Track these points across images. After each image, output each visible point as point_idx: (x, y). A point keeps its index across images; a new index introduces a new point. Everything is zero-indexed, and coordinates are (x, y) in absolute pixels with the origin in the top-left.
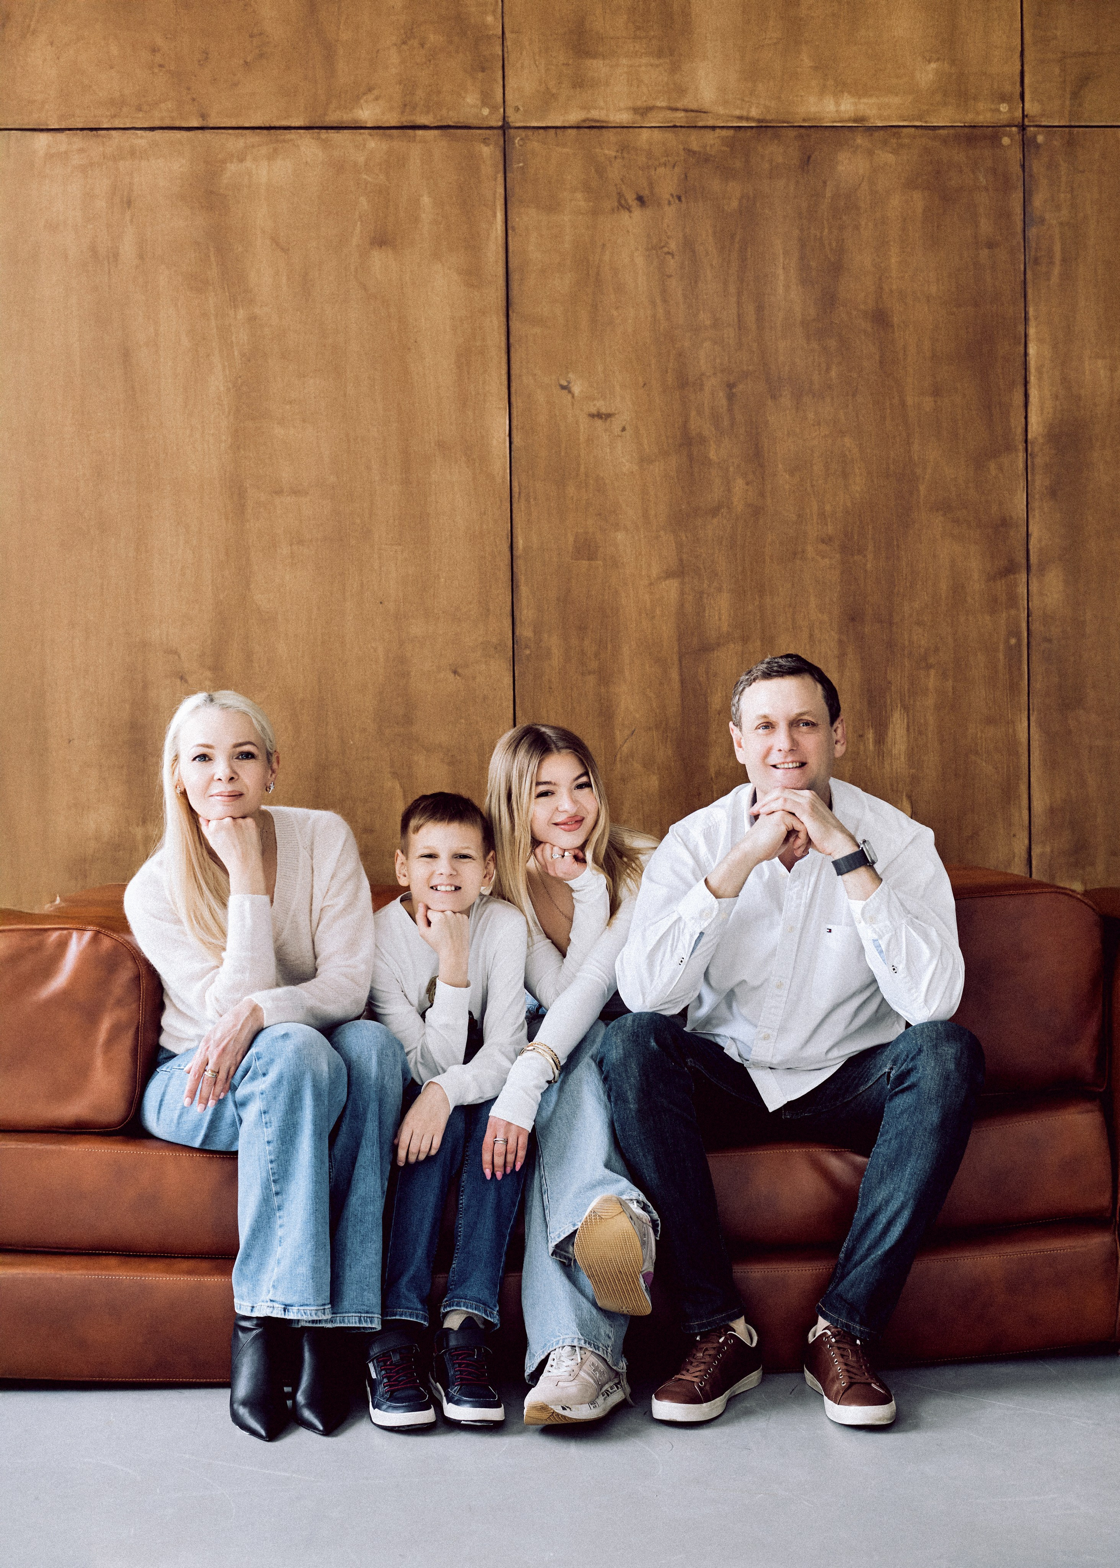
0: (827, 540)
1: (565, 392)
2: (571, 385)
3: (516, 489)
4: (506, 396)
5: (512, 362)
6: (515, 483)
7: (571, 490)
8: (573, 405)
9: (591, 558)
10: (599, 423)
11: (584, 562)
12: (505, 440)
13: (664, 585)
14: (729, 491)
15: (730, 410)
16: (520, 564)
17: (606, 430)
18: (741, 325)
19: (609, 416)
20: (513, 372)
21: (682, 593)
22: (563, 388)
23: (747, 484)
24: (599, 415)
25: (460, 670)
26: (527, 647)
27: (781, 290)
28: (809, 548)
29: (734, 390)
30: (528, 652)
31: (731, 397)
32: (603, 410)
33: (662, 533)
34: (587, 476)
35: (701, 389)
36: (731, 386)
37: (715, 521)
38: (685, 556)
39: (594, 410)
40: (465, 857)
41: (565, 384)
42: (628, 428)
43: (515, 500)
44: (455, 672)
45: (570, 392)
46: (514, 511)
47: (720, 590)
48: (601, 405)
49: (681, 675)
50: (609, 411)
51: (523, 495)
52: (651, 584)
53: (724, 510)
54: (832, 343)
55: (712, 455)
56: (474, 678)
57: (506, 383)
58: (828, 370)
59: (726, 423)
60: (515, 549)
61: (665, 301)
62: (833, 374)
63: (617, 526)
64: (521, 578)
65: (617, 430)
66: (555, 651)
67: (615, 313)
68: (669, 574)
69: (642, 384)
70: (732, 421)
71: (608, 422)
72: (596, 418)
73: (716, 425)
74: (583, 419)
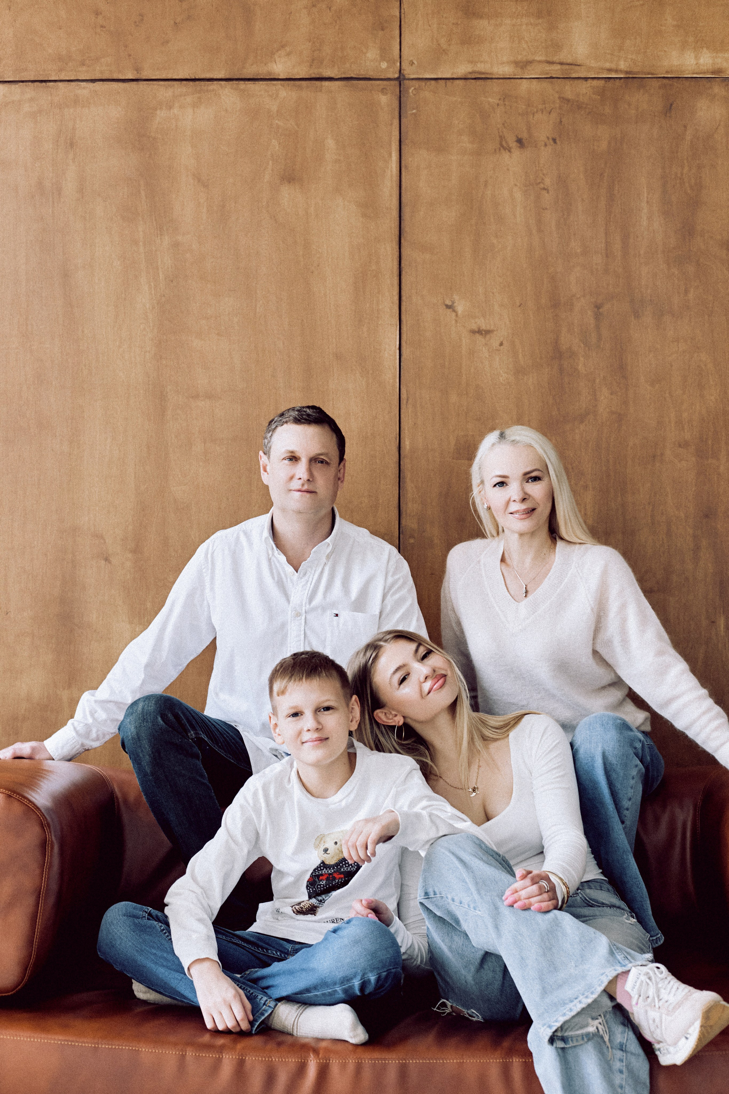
0: (684, 445)
1: (449, 311)
2: (455, 304)
3: (404, 396)
4: (398, 315)
5: (403, 284)
6: (404, 391)
7: (454, 398)
8: (456, 321)
10: (479, 338)
11: (463, 461)
12: (395, 353)
14: (596, 400)
15: (598, 327)
16: (406, 463)
17: (486, 344)
18: (608, 254)
19: (488, 332)
20: (403, 294)
22: (448, 307)
23: (612, 393)
24: (479, 332)
26: (412, 536)
27: (645, 223)
28: (668, 452)
29: (601, 310)
30: (412, 541)
31: (598, 316)
32: (484, 327)
34: (468, 385)
35: (571, 310)
36: (598, 307)
37: (582, 427)
39: (475, 327)
40: (328, 709)
41: (450, 303)
42: (505, 342)
43: (403, 406)
45: (454, 311)
46: (403, 415)
48: (482, 324)
50: (488, 328)
51: (410, 401)
53: (591, 417)
54: (691, 269)
55: (580, 367)
57: (397, 302)
58: (686, 292)
59: (594, 340)
60: (402, 451)
61: (540, 230)
62: (691, 295)
64: (408, 476)
65: (495, 344)
66: (436, 540)
67: (495, 241)
69: (518, 304)
70: (600, 338)
71: (488, 336)
72: (477, 335)
73: (585, 341)
74: (465, 334)
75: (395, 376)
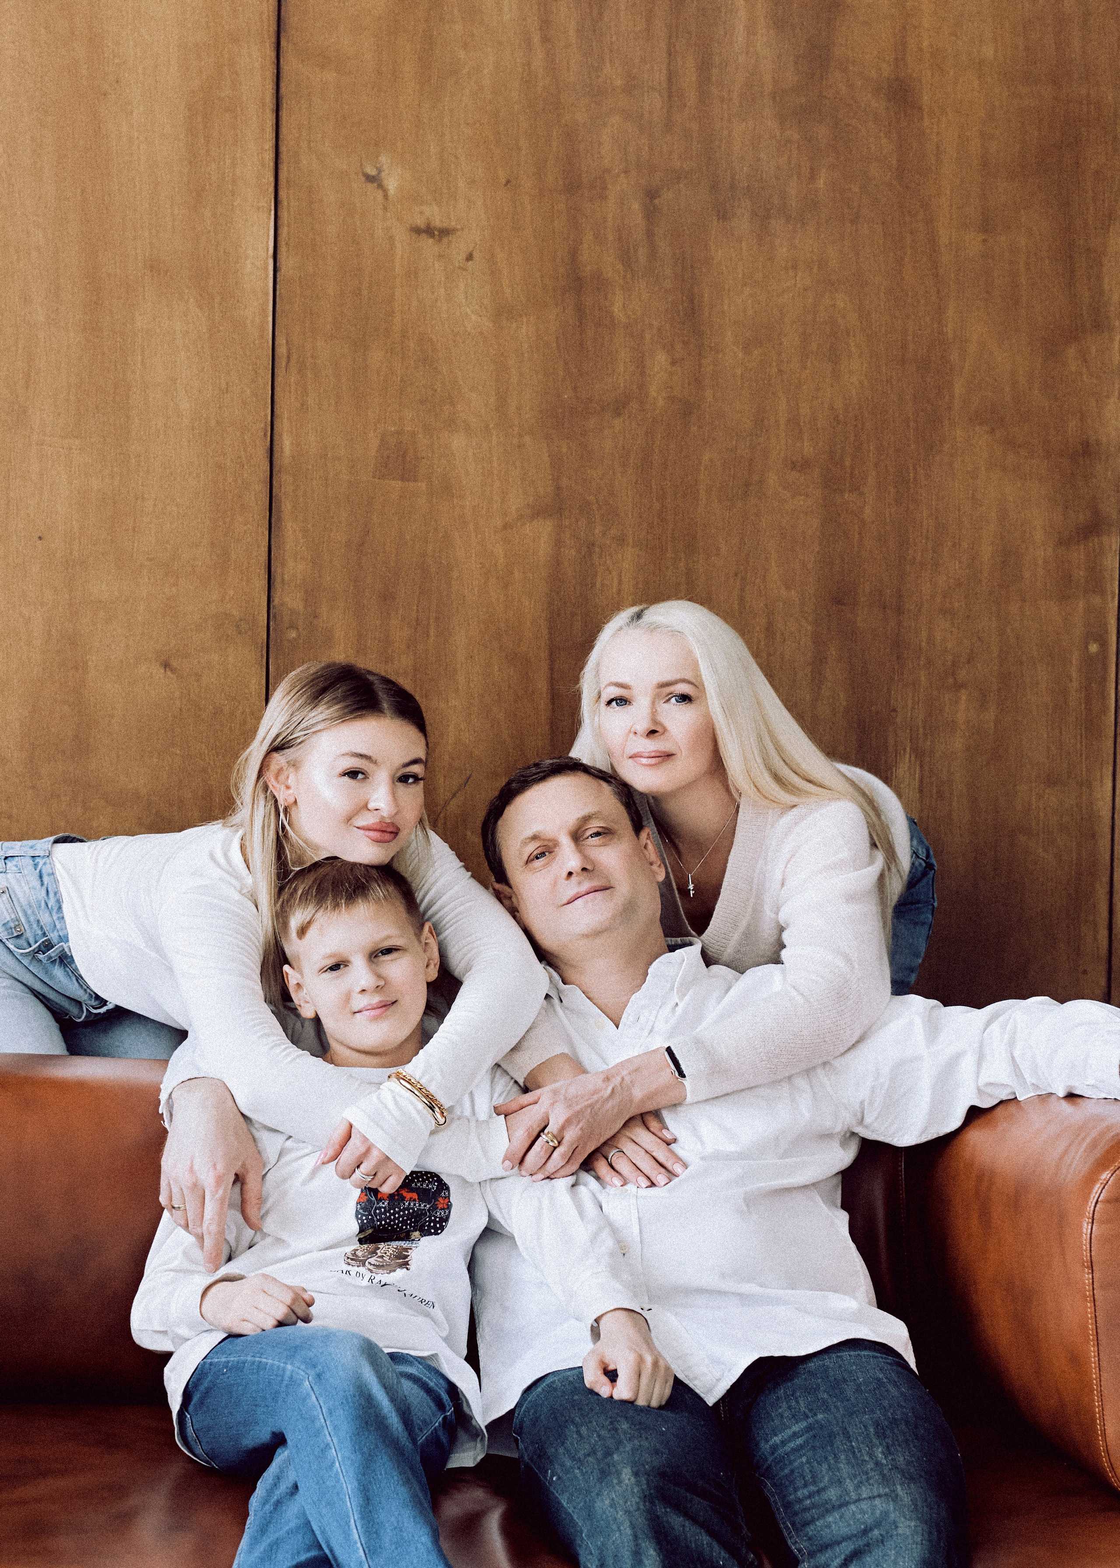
0: (801, 465)
1: (371, 187)
2: (383, 174)
3: (282, 350)
4: (271, 189)
5: (284, 130)
6: (281, 340)
7: (376, 356)
8: (385, 209)
9: (408, 474)
10: (428, 244)
11: (393, 483)
12: (266, 264)
13: (528, 529)
14: (643, 374)
15: (650, 236)
16: (285, 482)
17: (440, 256)
18: (673, 91)
19: (445, 232)
20: (283, 149)
21: (558, 543)
22: (370, 179)
23: (673, 363)
24: (428, 231)
25: (174, 663)
26: (293, 626)
27: (740, 37)
28: (772, 479)
29: (656, 201)
30: (293, 634)
31: (651, 213)
32: (437, 223)
33: (527, 439)
34: (404, 335)
35: (603, 197)
36: (651, 194)
37: (617, 423)
38: (564, 482)
39: (420, 222)
40: (388, 951)
41: (372, 172)
42: (476, 254)
43: (280, 369)
44: (166, 665)
45: (380, 186)
46: (278, 389)
47: (621, 540)
48: (435, 215)
49: (552, 681)
50: (446, 225)
51: (293, 362)
52: (507, 526)
53: (634, 405)
54: (822, 132)
55: (617, 310)
56: (198, 677)
57: (272, 163)
58: (813, 176)
59: (642, 257)
60: (276, 455)
61: (545, 39)
62: (821, 183)
63: (451, 424)
64: (286, 506)
65: (459, 257)
66: (339, 634)
67: (462, 54)
68: (538, 512)
69: (504, 181)
70: (653, 254)
71: (445, 240)
72: (424, 236)
73: (626, 258)
74: (401, 235)
75: (264, 310)
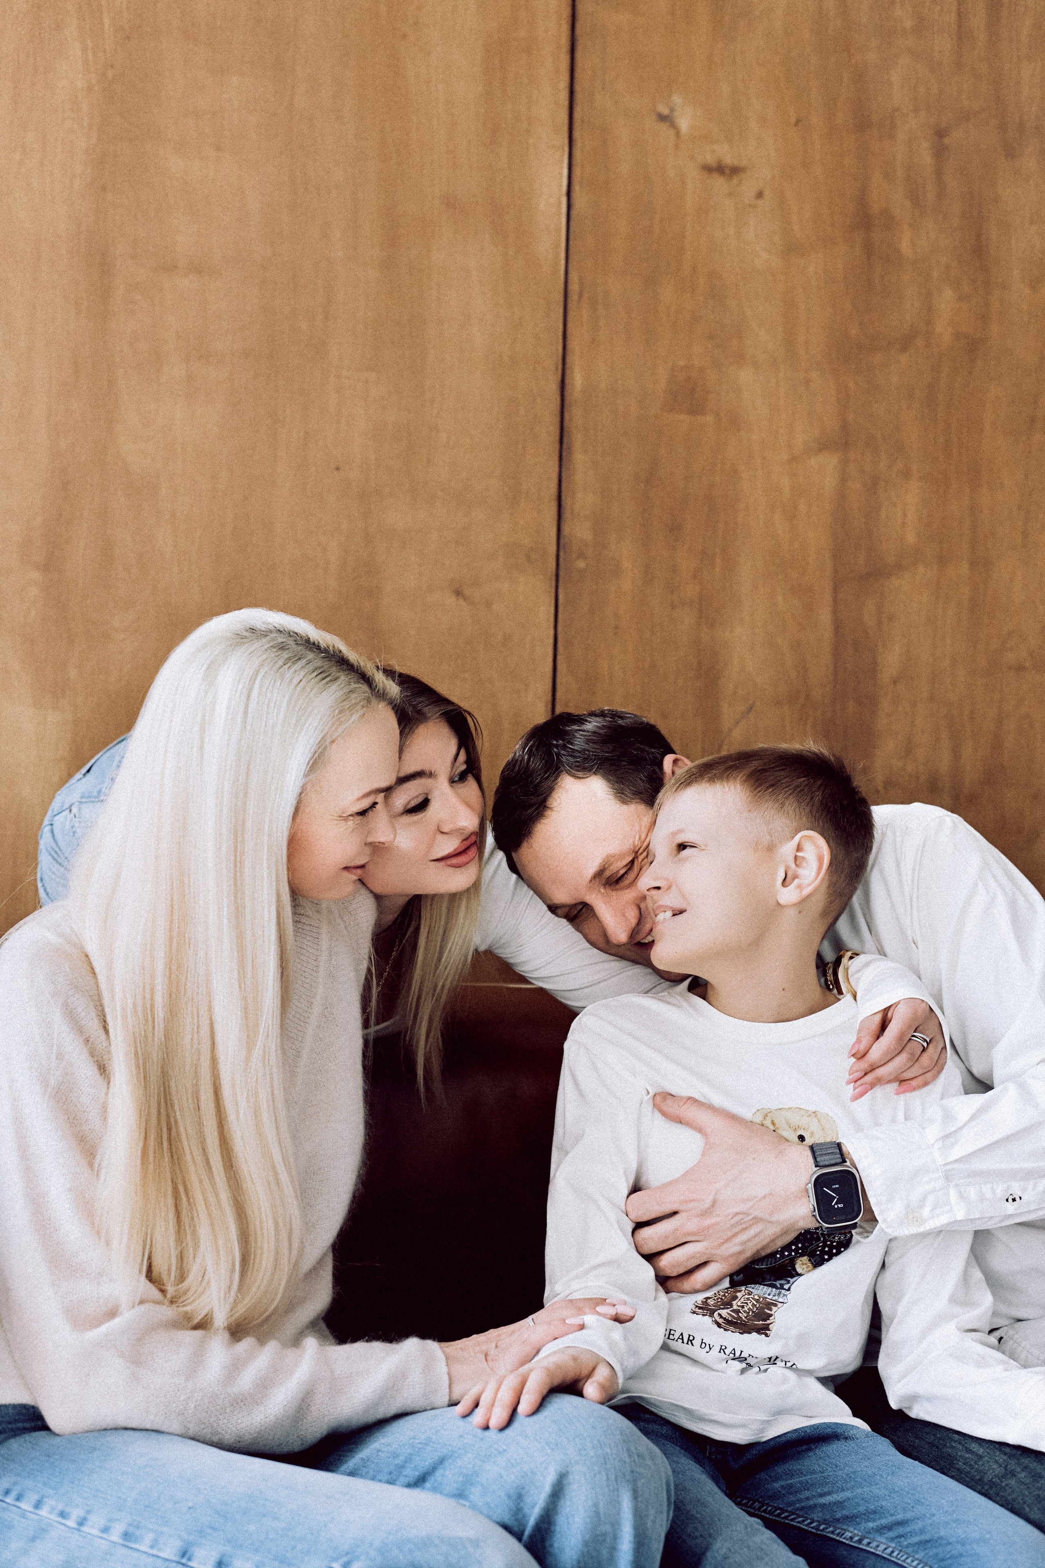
1: (663, 127)
2: (676, 114)
3: (574, 287)
4: (566, 128)
5: (579, 69)
6: (574, 276)
7: (667, 293)
8: (677, 147)
9: (695, 409)
10: (719, 182)
11: (682, 417)
12: (560, 203)
13: (814, 462)
14: (930, 309)
15: (939, 172)
16: (576, 416)
17: (731, 194)
18: (962, 34)
19: (735, 171)
20: (578, 88)
21: (843, 479)
22: (662, 118)
23: (960, 299)
24: (719, 169)
25: (467, 592)
26: (582, 555)
29: (946, 141)
30: (581, 564)
31: (940, 152)
32: (729, 160)
33: (814, 375)
34: (694, 269)
35: (892, 137)
36: (940, 133)
37: (904, 358)
38: (851, 417)
39: (710, 159)
41: (666, 112)
42: (767, 193)
43: (572, 306)
44: (458, 593)
45: (673, 126)
46: (570, 325)
47: (906, 474)
48: (726, 154)
49: (835, 612)
50: (736, 163)
51: (586, 296)
52: (793, 459)
53: (920, 342)
55: (905, 247)
56: (488, 605)
57: (566, 103)
59: (931, 196)
60: (568, 387)
63: (740, 358)
64: (577, 439)
65: (749, 196)
66: (626, 564)
68: (824, 445)
69: (793, 120)
70: (941, 195)
71: (735, 181)
72: (715, 175)
73: (915, 197)
74: (693, 173)
75: (558, 246)
